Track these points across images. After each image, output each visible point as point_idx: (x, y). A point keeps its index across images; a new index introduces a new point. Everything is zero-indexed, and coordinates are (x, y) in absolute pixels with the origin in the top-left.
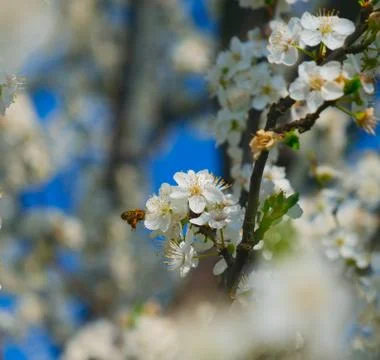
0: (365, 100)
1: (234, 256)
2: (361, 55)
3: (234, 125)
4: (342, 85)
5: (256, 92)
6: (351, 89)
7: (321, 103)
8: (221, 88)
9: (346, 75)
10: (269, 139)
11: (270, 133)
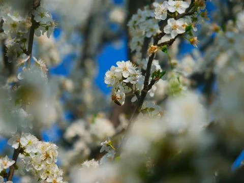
0: (193, 34)
1: (140, 94)
2: (191, 16)
3: (139, 43)
4: (185, 28)
5: (147, 31)
6: (188, 29)
7: (177, 35)
8: (133, 29)
9: (186, 24)
10: (156, 49)
11: (156, 46)
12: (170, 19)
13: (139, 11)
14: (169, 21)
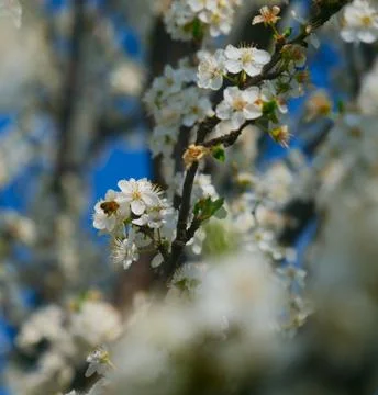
0: (280, 119)
1: (170, 251)
2: (276, 80)
3: (168, 139)
4: (261, 106)
5: (186, 111)
6: (269, 110)
7: (243, 122)
8: (156, 108)
9: (264, 98)
10: (199, 152)
11: (200, 148)
12: (230, 88)
13: (168, 69)
14: (226, 92)
